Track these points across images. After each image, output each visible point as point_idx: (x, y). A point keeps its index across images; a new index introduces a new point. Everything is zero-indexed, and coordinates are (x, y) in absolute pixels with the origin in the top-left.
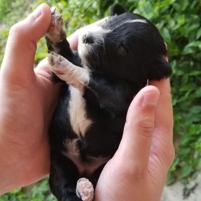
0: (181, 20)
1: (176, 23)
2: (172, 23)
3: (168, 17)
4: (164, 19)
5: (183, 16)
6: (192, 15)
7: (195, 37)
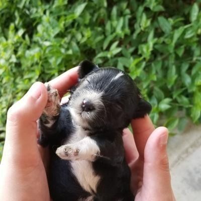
0: (88, 33)
1: (83, 36)
2: (79, 37)
3: (74, 30)
4: (70, 32)
5: (89, 29)
6: (96, 28)
7: (102, 48)
